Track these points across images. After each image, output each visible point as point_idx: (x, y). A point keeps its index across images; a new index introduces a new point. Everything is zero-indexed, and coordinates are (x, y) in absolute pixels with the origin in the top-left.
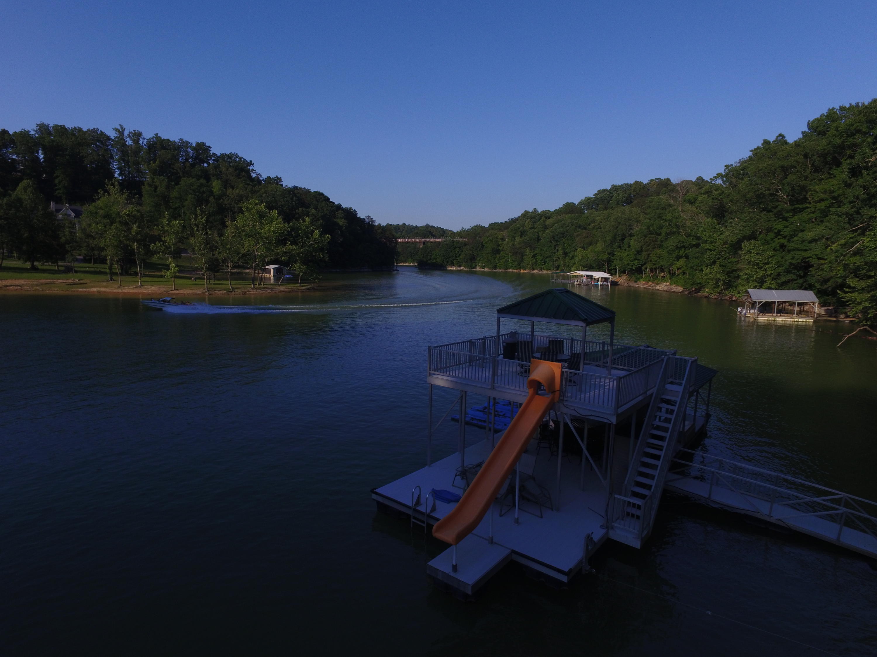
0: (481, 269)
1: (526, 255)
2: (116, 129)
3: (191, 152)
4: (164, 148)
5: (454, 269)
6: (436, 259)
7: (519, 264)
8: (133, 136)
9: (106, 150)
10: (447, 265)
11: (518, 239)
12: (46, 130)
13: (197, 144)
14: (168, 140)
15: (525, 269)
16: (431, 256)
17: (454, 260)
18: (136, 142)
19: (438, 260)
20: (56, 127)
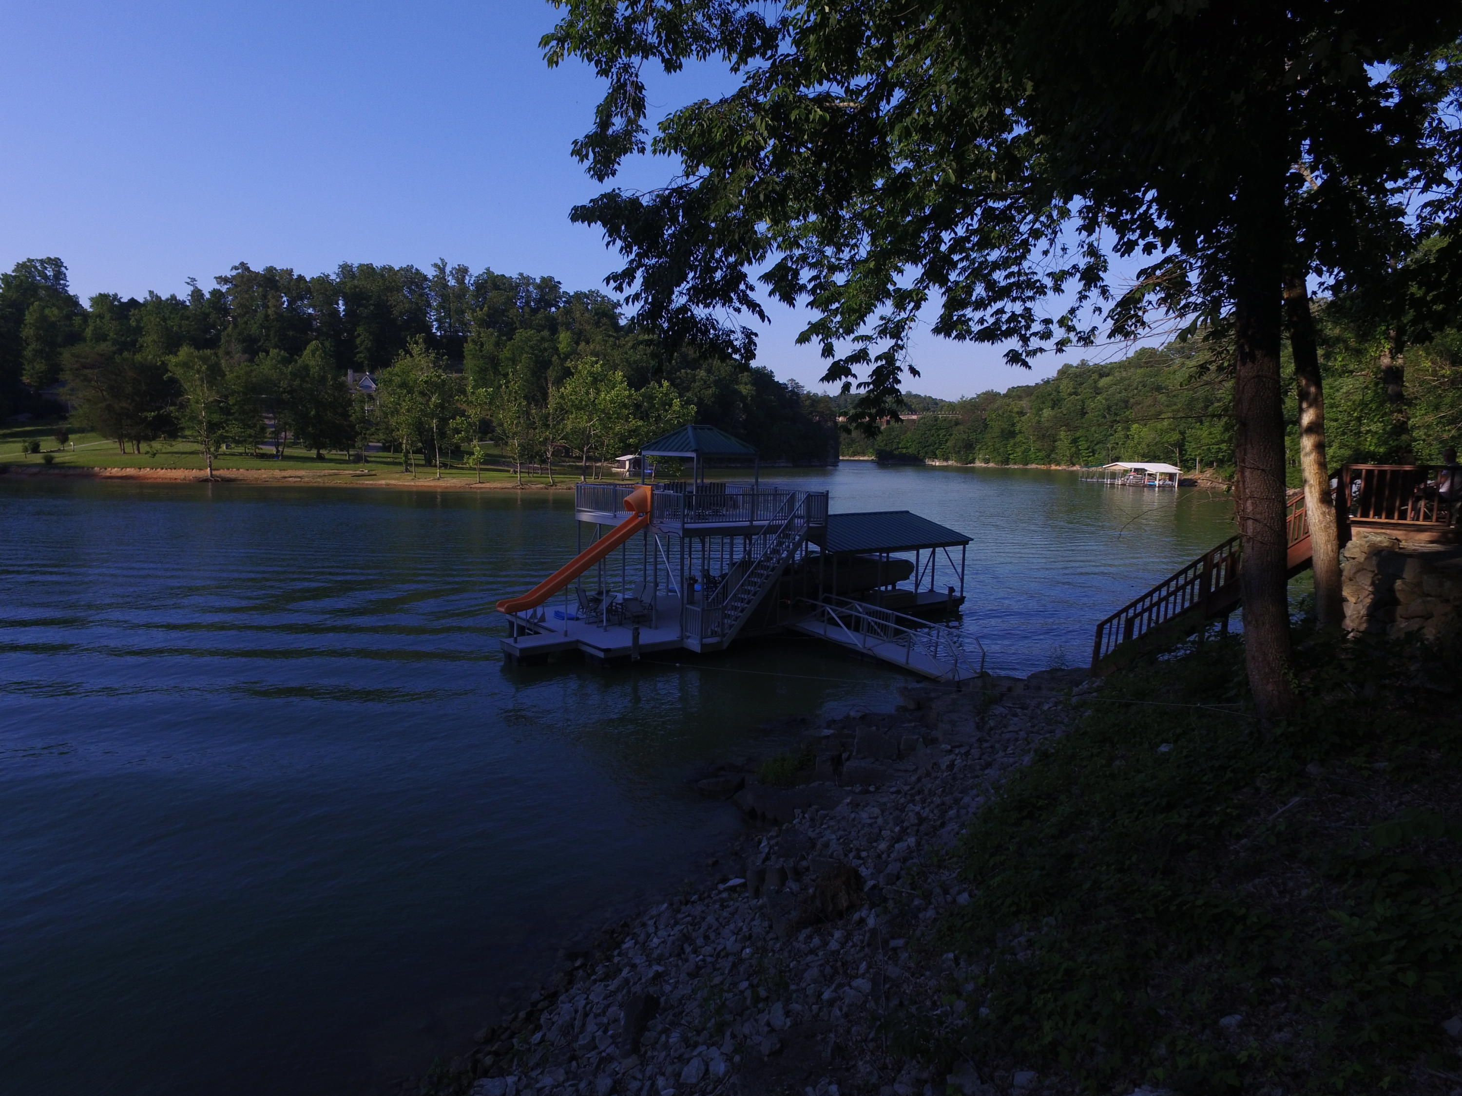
0: (983, 465)
1: (1060, 440)
2: (436, 265)
3: (534, 293)
4: (496, 287)
5: (937, 464)
6: (907, 448)
7: (1048, 456)
8: (457, 273)
9: (421, 295)
10: (924, 458)
11: (1047, 413)
12: (349, 271)
13: (543, 279)
14: (503, 276)
15: (1058, 464)
16: (899, 443)
17: (937, 449)
18: (461, 281)
19: (910, 450)
20: (361, 266)
